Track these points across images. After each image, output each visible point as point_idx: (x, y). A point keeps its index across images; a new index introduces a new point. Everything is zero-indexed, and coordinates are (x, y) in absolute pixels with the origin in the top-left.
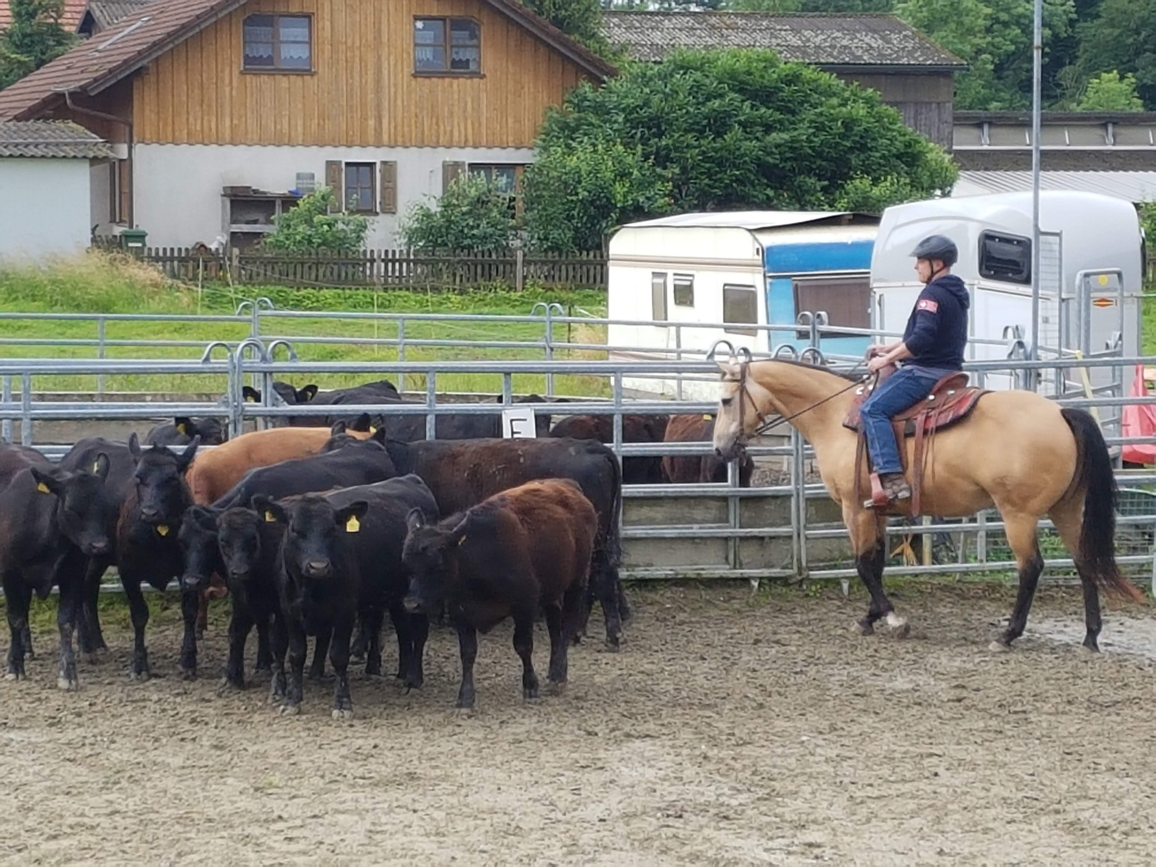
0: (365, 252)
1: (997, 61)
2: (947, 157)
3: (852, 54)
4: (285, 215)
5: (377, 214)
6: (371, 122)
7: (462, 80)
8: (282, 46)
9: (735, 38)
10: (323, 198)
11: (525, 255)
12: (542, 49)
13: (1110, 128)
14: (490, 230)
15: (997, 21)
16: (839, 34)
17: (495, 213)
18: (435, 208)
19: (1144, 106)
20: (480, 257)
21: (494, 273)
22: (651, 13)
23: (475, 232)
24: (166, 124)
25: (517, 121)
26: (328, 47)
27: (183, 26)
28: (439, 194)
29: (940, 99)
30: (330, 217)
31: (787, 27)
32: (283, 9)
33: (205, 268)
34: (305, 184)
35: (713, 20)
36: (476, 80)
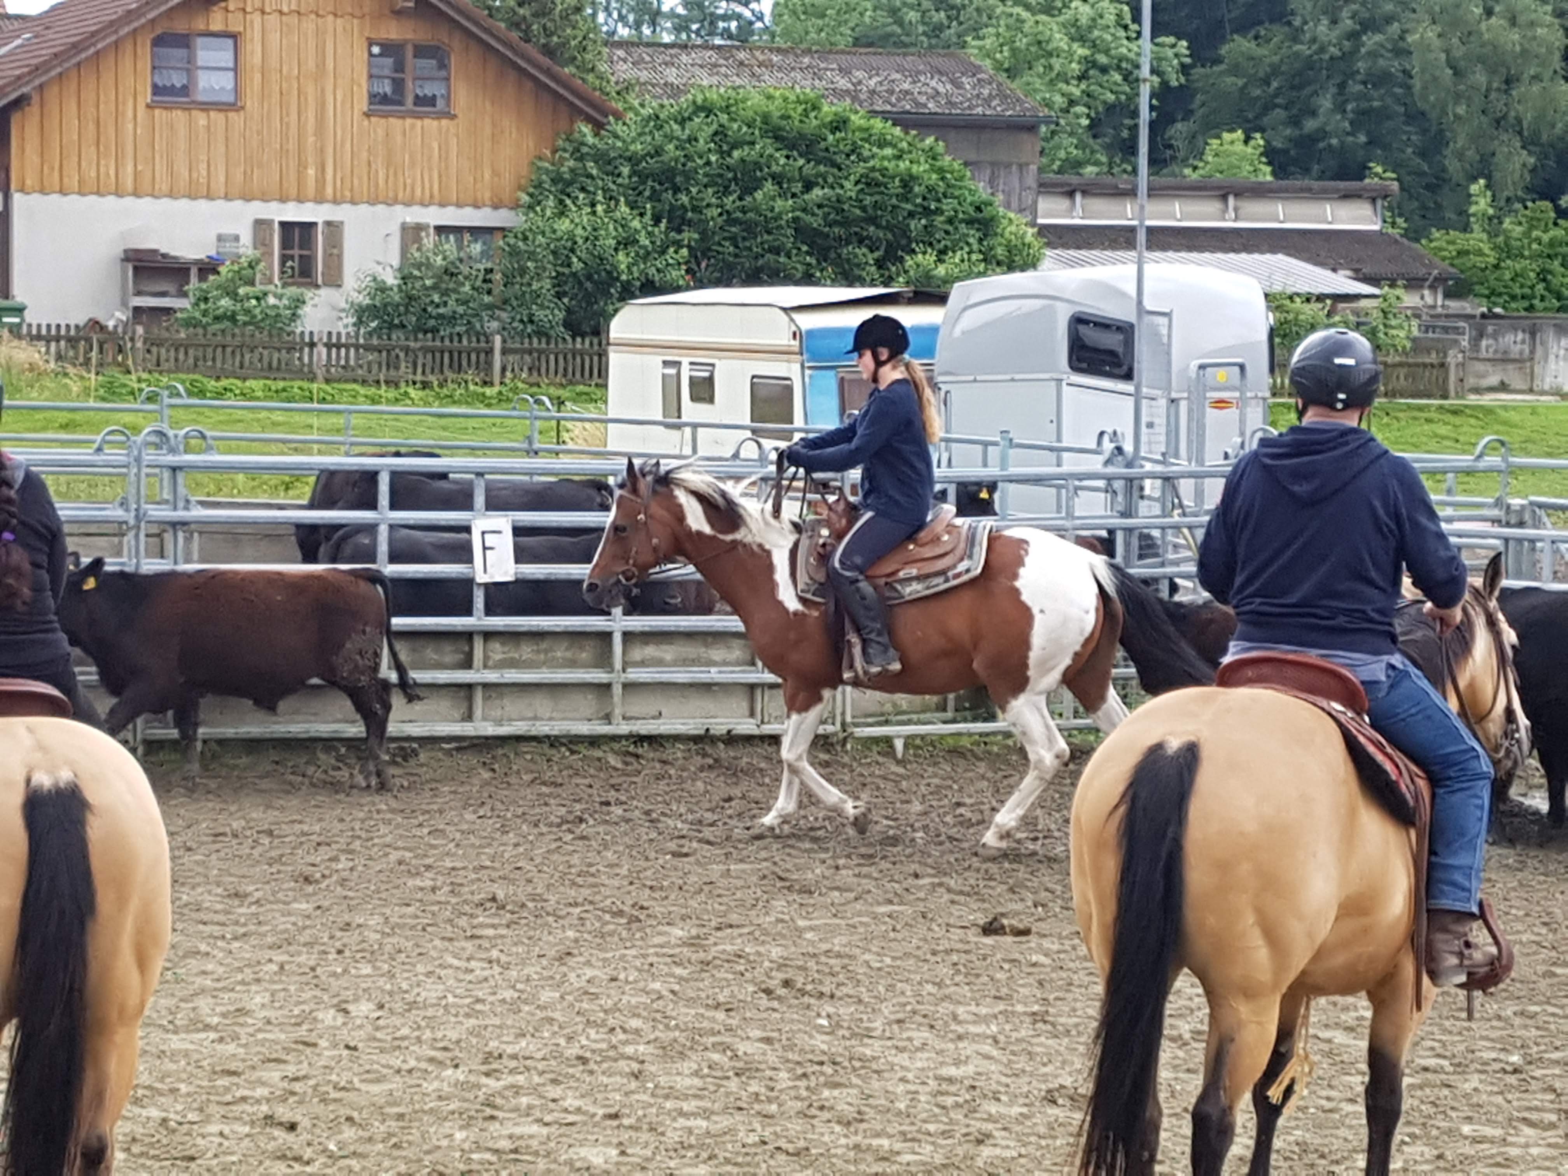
0: (302, 333)
1: (1093, 115)
2: (1031, 231)
3: (914, 101)
4: (204, 286)
5: (317, 286)
6: (311, 172)
7: (427, 122)
8: (200, 73)
9: (769, 79)
10: (251, 266)
11: (504, 341)
12: (529, 85)
13: (1231, 200)
14: (461, 310)
15: (1094, 64)
16: (898, 76)
17: (467, 288)
18: (391, 279)
19: (1274, 173)
20: (447, 342)
21: (464, 363)
22: (666, 46)
23: (441, 310)
24: (52, 169)
25: (495, 173)
26: (258, 77)
27: (74, 45)
28: (396, 263)
29: (1023, 160)
30: (259, 288)
31: (835, 66)
32: (201, 26)
33: (101, 351)
34: (229, 247)
35: (742, 55)
36: (444, 122)
